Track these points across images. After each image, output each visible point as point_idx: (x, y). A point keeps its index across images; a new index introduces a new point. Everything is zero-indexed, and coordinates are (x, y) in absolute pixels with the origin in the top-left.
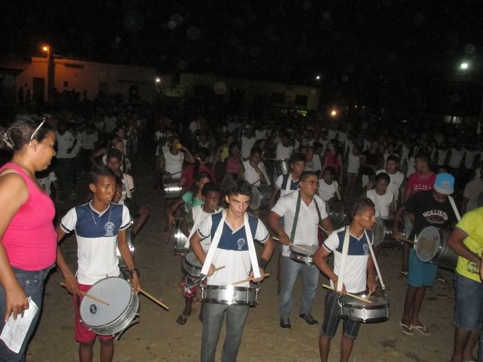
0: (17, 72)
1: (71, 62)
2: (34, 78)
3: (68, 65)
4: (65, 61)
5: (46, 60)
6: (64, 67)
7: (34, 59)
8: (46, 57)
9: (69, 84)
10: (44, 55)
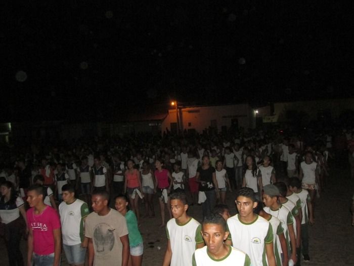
0: (161, 121)
1: (191, 109)
2: (171, 123)
3: (190, 112)
4: (188, 109)
5: (175, 110)
6: (187, 113)
7: (170, 111)
8: (175, 109)
9: (192, 124)
10: (173, 108)
